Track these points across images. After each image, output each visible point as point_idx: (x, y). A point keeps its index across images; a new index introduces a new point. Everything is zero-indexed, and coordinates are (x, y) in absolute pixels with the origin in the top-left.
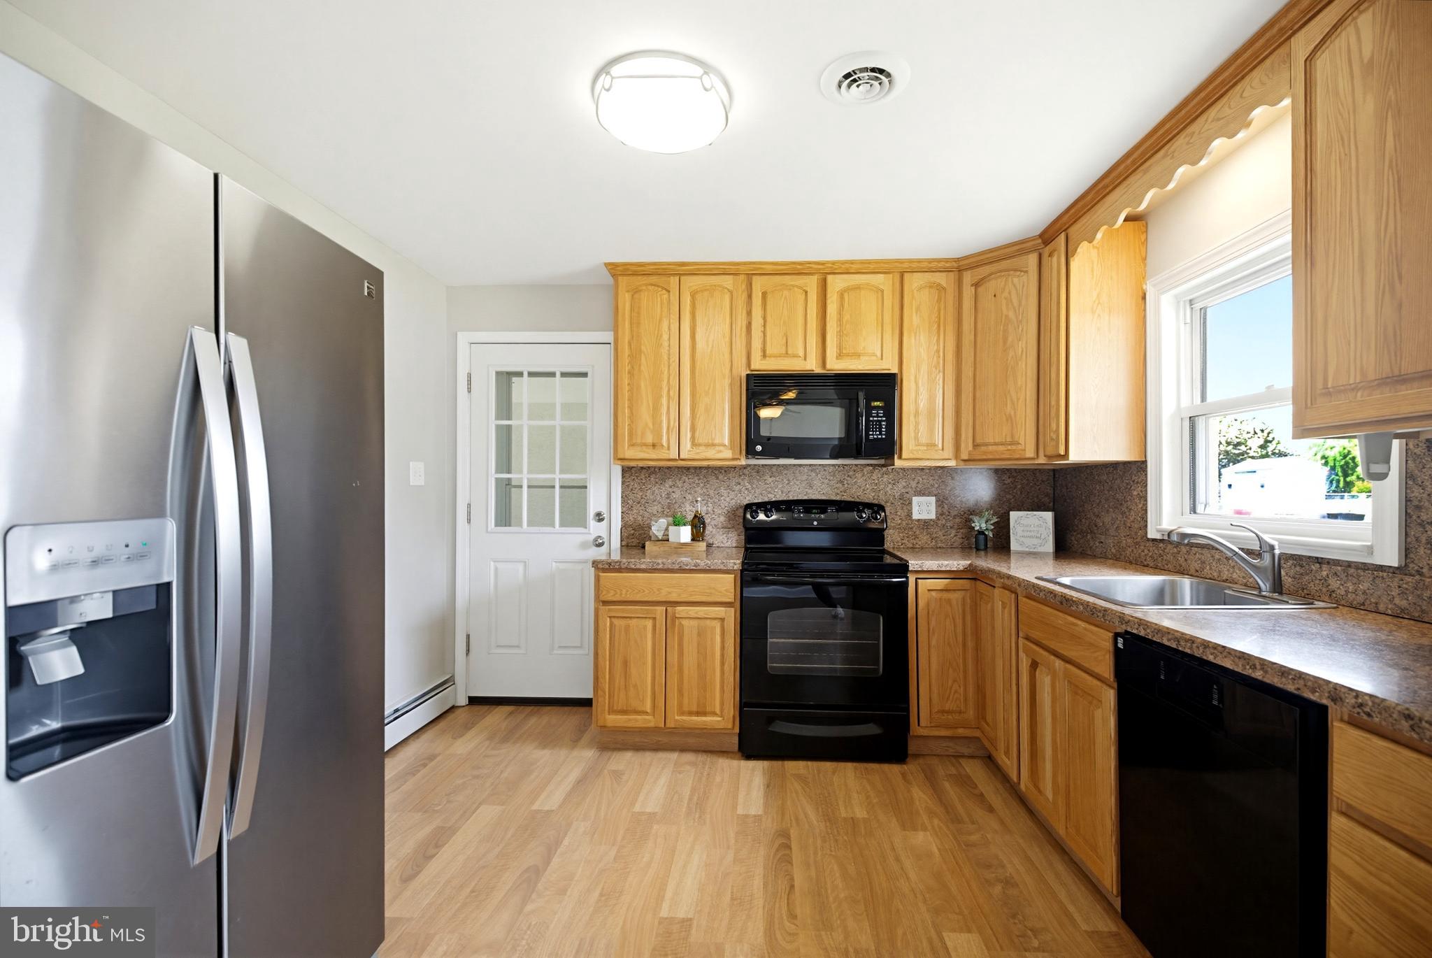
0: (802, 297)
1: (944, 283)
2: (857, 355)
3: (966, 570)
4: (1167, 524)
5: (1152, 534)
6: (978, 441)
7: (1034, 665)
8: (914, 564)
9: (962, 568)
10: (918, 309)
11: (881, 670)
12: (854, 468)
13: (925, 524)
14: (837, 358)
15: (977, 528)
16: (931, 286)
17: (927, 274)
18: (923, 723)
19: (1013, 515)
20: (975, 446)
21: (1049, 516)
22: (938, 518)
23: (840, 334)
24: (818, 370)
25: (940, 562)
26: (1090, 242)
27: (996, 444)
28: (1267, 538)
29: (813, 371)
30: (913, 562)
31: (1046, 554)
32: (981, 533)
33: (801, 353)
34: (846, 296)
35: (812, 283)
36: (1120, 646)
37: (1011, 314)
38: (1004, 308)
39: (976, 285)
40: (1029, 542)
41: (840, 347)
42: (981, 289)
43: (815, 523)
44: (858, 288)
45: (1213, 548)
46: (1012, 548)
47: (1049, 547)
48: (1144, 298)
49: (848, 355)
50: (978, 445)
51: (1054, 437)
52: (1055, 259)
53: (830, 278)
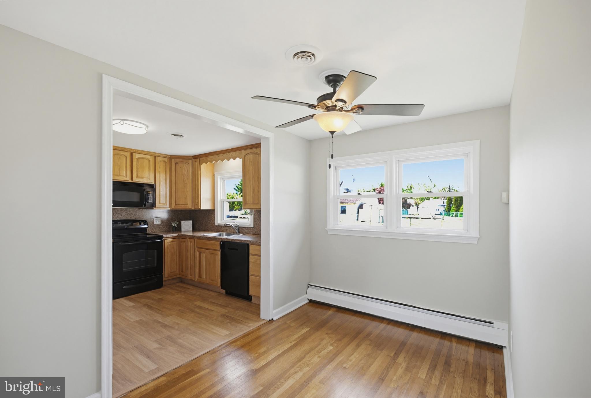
0: (125, 159)
1: (167, 161)
2: (142, 178)
3: (177, 236)
4: (219, 223)
5: (216, 224)
6: (177, 203)
7: (200, 253)
8: (165, 236)
9: (176, 236)
10: (160, 167)
11: (156, 264)
12: (136, 209)
13: (158, 225)
14: (136, 178)
15: (173, 226)
16: (163, 161)
17: (162, 158)
18: (166, 277)
19: (182, 222)
20: (176, 204)
21: (191, 221)
22: (161, 224)
23: (137, 171)
24: (130, 181)
25: (171, 235)
26: (206, 164)
27: (182, 204)
28: (238, 224)
29: (128, 181)
30: (164, 235)
31: (190, 231)
32: (175, 227)
33: (125, 175)
34: (139, 160)
35: (128, 155)
36: (222, 243)
37: (185, 173)
38: (183, 171)
39: (176, 164)
40: (187, 228)
41: (137, 175)
42: (177, 165)
43: (126, 227)
44: (142, 158)
45: (231, 227)
46: (182, 230)
47: (191, 229)
48: (214, 175)
49: (140, 177)
50: (177, 204)
51: (197, 204)
52: (197, 163)
53: (134, 154)
